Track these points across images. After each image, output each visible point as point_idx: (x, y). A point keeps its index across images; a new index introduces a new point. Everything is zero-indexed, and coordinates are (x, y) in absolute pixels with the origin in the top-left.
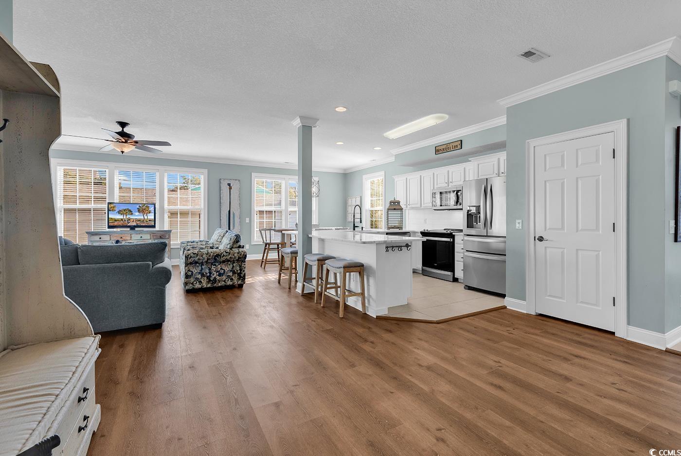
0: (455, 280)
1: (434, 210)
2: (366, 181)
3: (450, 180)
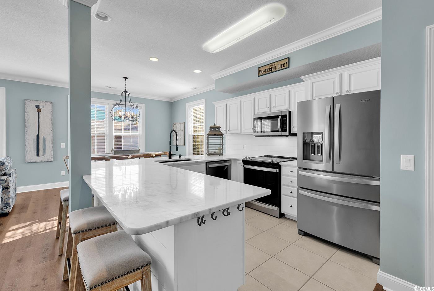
0: (282, 215)
1: (256, 136)
2: (189, 108)
3: (273, 105)
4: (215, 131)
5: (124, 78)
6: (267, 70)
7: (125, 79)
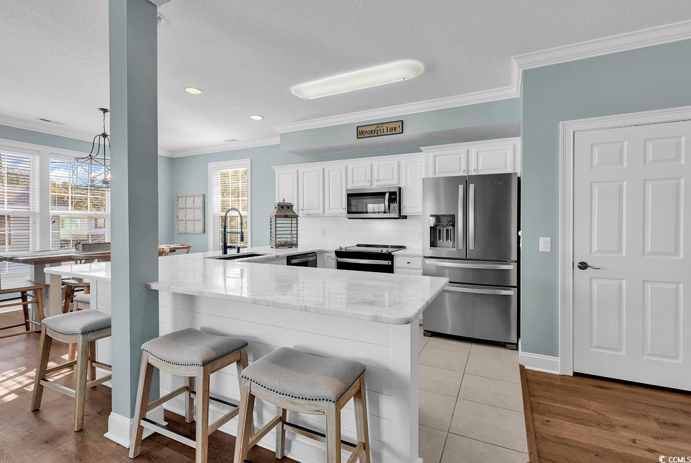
1: (349, 218)
2: (214, 171)
3: (375, 177)
4: (285, 211)
5: (102, 109)
6: (372, 132)
7: (104, 112)
